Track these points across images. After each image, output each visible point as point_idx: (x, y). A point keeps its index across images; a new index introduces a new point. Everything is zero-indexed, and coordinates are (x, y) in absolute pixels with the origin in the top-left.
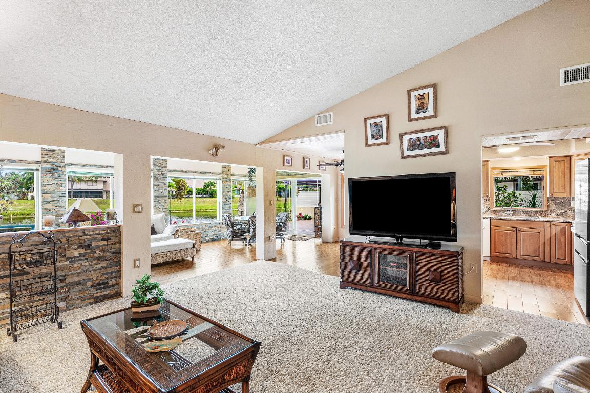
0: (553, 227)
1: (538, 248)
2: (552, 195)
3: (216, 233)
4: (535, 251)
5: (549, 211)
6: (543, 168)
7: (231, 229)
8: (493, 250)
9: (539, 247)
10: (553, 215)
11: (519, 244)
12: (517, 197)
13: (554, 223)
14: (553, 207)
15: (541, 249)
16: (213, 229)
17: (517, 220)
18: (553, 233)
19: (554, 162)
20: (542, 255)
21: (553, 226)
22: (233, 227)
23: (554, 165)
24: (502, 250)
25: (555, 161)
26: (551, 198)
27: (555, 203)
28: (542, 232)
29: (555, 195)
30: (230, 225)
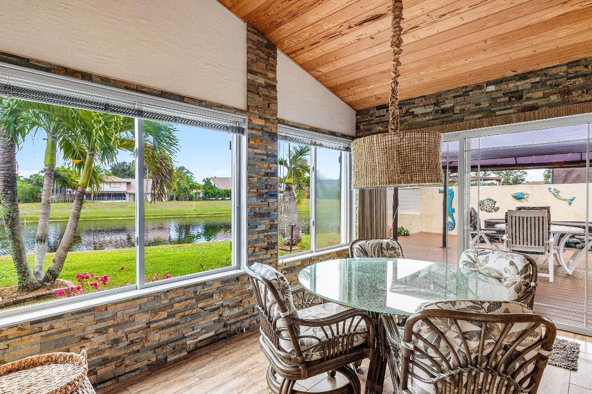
3: (227, 313)
7: (286, 344)
16: (217, 300)
22: (295, 336)
30: (280, 324)
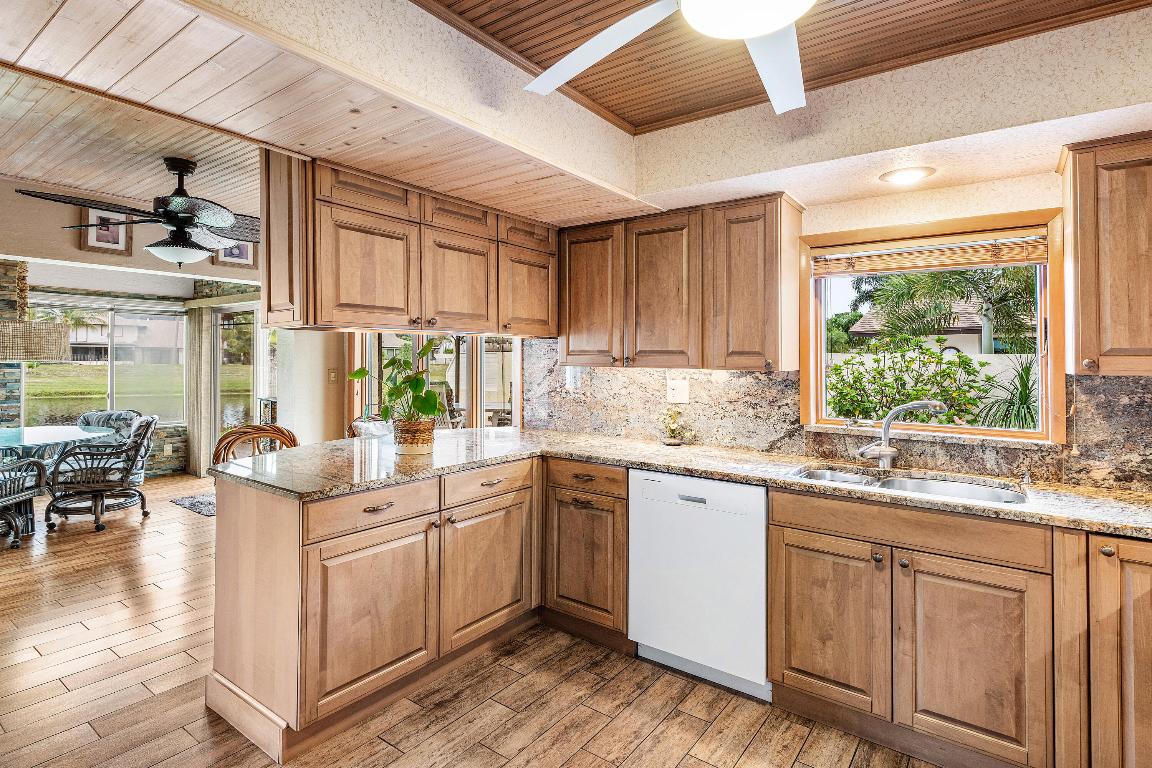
0: (1104, 570)
1: (1010, 686)
2: (1094, 365)
4: (993, 696)
5: (1075, 452)
6: (1039, 221)
8: (779, 655)
9: (1018, 681)
10: (1097, 475)
11: (903, 646)
12: (974, 372)
13: (1111, 545)
14: (1096, 431)
15: (1034, 692)
17: (895, 503)
18: (1106, 606)
19: (1105, 174)
20: (1035, 731)
21: (1101, 564)
23: (1104, 190)
24: (825, 661)
25: (1110, 168)
26: (1085, 381)
27: (1108, 411)
28: (1037, 590)
29: (1111, 367)
